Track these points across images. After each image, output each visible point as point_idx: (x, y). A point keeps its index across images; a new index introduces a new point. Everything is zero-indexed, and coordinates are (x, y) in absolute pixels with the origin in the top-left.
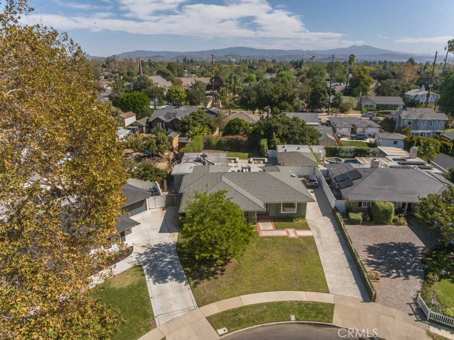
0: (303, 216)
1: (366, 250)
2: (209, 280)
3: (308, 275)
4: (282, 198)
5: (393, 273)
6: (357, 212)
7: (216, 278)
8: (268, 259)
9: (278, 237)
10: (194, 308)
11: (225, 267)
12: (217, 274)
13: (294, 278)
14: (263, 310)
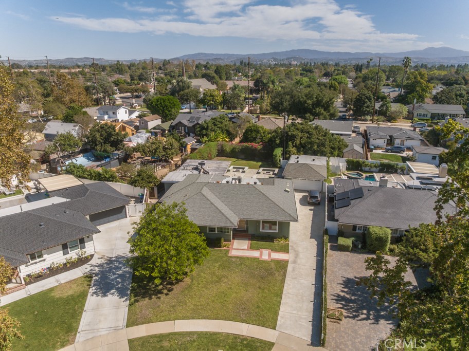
0: (287, 236)
1: (342, 282)
2: (150, 298)
3: (261, 305)
4: (262, 215)
5: (362, 314)
6: (348, 237)
7: (159, 298)
8: (225, 283)
9: (248, 258)
10: (121, 328)
11: (174, 287)
12: (162, 293)
13: (243, 307)
14: (192, 339)
